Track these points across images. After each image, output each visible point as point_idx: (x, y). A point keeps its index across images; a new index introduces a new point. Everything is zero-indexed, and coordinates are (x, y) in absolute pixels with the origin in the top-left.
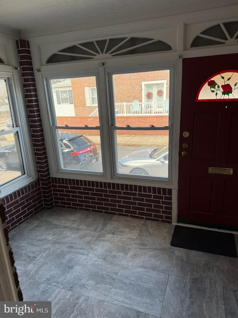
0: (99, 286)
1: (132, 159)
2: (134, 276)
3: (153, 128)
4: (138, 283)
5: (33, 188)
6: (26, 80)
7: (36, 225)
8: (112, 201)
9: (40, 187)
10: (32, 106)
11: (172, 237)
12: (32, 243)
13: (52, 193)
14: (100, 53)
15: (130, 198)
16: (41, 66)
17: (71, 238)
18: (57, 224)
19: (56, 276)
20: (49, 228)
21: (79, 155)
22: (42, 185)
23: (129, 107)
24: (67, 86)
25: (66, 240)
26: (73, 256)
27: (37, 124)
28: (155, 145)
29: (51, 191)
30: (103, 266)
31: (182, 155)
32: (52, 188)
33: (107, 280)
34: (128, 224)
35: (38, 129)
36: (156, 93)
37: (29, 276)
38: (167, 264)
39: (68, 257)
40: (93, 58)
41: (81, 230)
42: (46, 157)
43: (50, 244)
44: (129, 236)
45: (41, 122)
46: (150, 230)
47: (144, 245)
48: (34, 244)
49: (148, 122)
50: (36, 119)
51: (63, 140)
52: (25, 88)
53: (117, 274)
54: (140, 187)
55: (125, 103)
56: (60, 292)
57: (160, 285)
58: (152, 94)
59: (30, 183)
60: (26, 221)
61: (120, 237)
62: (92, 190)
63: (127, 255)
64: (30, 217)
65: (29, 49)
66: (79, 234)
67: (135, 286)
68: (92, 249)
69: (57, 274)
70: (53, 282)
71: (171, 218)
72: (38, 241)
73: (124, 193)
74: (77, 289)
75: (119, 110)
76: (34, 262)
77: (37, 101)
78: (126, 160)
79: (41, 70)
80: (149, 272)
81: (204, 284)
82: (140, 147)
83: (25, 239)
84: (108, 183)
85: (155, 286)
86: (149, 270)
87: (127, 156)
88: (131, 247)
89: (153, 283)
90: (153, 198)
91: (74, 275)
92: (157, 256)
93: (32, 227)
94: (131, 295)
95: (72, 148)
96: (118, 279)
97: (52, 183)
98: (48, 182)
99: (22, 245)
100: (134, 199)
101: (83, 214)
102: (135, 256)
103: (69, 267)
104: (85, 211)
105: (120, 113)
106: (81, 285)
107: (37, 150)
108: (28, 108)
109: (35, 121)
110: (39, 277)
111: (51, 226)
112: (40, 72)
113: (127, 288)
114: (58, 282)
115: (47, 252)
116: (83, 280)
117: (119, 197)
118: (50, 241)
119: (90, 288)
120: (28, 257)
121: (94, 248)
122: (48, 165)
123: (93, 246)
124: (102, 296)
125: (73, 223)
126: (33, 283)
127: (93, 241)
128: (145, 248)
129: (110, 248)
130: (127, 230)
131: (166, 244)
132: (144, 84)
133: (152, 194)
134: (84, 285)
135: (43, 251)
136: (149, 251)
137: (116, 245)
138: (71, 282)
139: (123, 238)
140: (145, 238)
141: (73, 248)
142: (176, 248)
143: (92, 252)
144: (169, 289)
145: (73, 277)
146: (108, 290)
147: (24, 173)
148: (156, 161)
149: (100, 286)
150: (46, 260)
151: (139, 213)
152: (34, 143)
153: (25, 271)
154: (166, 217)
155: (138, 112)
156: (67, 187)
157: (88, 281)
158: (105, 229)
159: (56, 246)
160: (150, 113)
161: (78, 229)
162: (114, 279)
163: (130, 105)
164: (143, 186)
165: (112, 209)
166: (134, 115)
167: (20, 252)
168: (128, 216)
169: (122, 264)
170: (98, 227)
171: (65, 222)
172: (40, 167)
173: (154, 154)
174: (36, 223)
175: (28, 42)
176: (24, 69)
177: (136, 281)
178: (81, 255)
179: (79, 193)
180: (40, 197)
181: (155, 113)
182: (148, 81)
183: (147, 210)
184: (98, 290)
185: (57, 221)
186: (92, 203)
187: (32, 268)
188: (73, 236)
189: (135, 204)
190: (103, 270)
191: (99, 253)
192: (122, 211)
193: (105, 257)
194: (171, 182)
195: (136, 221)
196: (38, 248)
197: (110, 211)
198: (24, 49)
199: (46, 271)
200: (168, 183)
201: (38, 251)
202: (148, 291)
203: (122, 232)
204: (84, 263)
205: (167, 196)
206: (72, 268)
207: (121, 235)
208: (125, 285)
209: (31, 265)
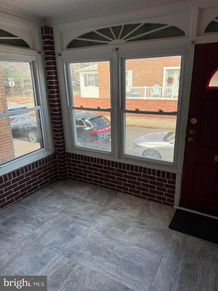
0: (94, 257)
1: (147, 140)
2: (128, 252)
3: (161, 113)
4: (131, 260)
5: (50, 160)
6: (48, 64)
7: (49, 193)
8: (118, 179)
9: (56, 160)
10: (52, 88)
11: (171, 220)
12: (43, 209)
13: (66, 167)
14: (115, 39)
15: (135, 178)
16: (62, 51)
17: (78, 209)
18: (68, 194)
19: (58, 242)
20: (59, 198)
21: (97, 134)
22: (58, 159)
23: (149, 91)
24: (94, 70)
25: (73, 210)
26: (76, 226)
27: (56, 104)
28: (171, 128)
29: (65, 164)
30: (101, 239)
31: (189, 141)
32: (67, 162)
33: (103, 253)
34: (131, 202)
35: (57, 108)
36: (177, 79)
37: (36, 239)
38: (162, 246)
39: (71, 226)
40: (108, 44)
41: (87, 203)
42: (63, 134)
43: (58, 213)
44: (130, 213)
45: (60, 102)
46: (151, 211)
47: (144, 224)
48: (44, 211)
49: (167, 106)
50: (55, 99)
51: (85, 119)
52: (47, 71)
53: (112, 248)
54: (145, 169)
55: (145, 87)
56: (59, 257)
57: (152, 265)
58: (173, 79)
59: (47, 156)
60: (41, 189)
61: (121, 213)
62: (101, 167)
63: (125, 231)
64: (45, 186)
65: (52, 35)
66: (85, 206)
67: (127, 263)
68: (94, 221)
69: (60, 240)
70: (54, 248)
71: (173, 201)
72: (48, 208)
73: (130, 173)
74: (74, 257)
75: (139, 94)
76: (42, 226)
77: (57, 83)
78: (141, 141)
79: (62, 54)
80: (144, 251)
81: (196, 271)
82: (156, 130)
83: (38, 205)
84: (115, 162)
85: (147, 266)
86: (143, 249)
87: (143, 137)
88: (130, 224)
89: (146, 263)
90: (157, 181)
91: (74, 243)
92: (154, 237)
93: (46, 195)
94: (122, 271)
95: (92, 127)
96: (113, 253)
97: (67, 157)
98: (63, 156)
99: (34, 211)
100: (139, 179)
101: (91, 188)
102: (132, 234)
103: (71, 236)
104: (93, 186)
105: (140, 96)
106: (79, 254)
107: (56, 127)
108: (49, 89)
109: (54, 101)
110: (43, 241)
111: (62, 196)
112: (61, 57)
113: (120, 263)
114: (59, 248)
115: (54, 220)
116: (81, 250)
117: (125, 176)
118: (59, 209)
119: (86, 257)
120: (38, 221)
121: (96, 221)
122: (64, 141)
123: (95, 219)
124: (95, 267)
125: (81, 196)
126: (37, 246)
127: (96, 214)
128: (143, 227)
129: (110, 223)
130: (129, 207)
131: (164, 226)
132: (166, 69)
133: (156, 176)
134: (81, 254)
135: (51, 218)
136: (146, 231)
137: (117, 220)
138: (70, 250)
139: (124, 215)
140: (145, 218)
141: (78, 218)
142: (174, 231)
143: (94, 224)
144: (160, 270)
145: (72, 246)
146: (102, 262)
147: (43, 147)
148: (170, 144)
149: (96, 257)
150: (52, 226)
151: (143, 193)
152: (53, 120)
153: (33, 234)
154: (168, 200)
155: (158, 95)
156: (79, 162)
157: (85, 251)
158: (109, 204)
159: (63, 215)
160: (170, 97)
161: (85, 202)
162: (109, 253)
163: (151, 89)
164: (148, 168)
165: (117, 187)
166: (154, 98)
167: (32, 216)
168: (132, 194)
169: (119, 239)
170: (103, 202)
171: (75, 193)
172: (58, 143)
173: (168, 137)
174: (49, 192)
175: (52, 29)
176: (47, 53)
177: (129, 258)
178: (83, 226)
179: (90, 168)
180: (56, 169)
181: (174, 97)
182: (170, 66)
183: (151, 191)
184: (92, 261)
185: (68, 192)
186: (101, 179)
187: (39, 232)
188: (79, 207)
189: (139, 184)
190: (101, 243)
191: (99, 226)
192: (127, 189)
193: (104, 231)
194: (176, 167)
195: (139, 200)
196: (47, 215)
197: (116, 188)
198: (47, 35)
199: (51, 236)
200: (173, 168)
201: (46, 217)
202: (139, 270)
203: (123, 209)
204: (85, 234)
205: (171, 180)
206: (73, 237)
207: (122, 212)
208: (118, 260)
209: (39, 229)
